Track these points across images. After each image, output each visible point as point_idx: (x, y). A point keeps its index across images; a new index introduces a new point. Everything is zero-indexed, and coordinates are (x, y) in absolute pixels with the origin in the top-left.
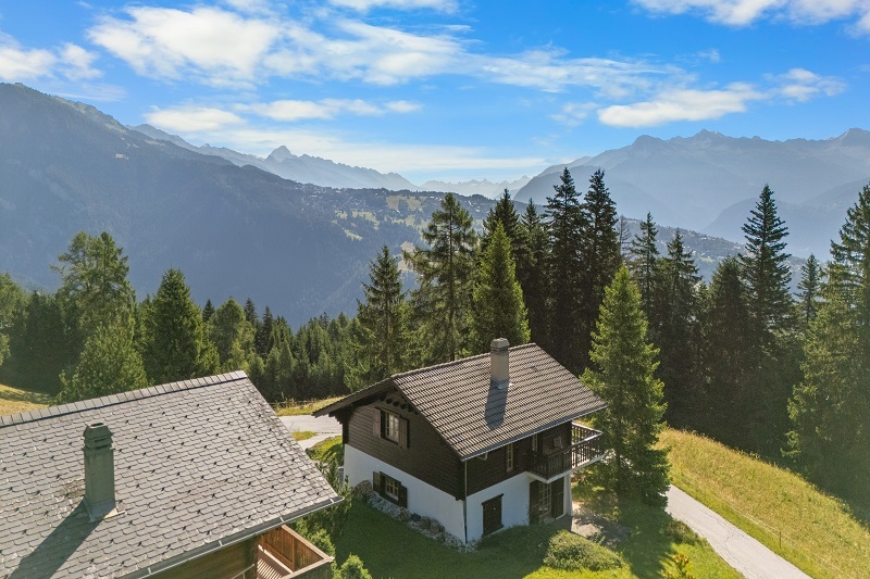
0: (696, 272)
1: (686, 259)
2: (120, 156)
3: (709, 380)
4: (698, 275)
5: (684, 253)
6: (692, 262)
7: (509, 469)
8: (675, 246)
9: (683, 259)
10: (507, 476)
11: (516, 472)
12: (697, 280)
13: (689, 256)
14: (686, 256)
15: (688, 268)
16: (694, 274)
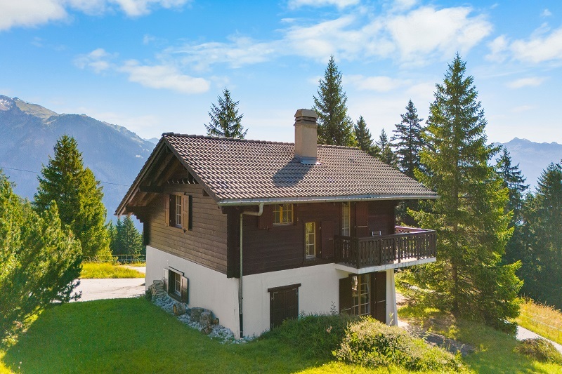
0: (523, 181)
1: (514, 171)
2: (139, 156)
3: (540, 268)
4: (525, 184)
5: (512, 165)
6: (519, 173)
7: (308, 257)
8: (504, 160)
9: (510, 171)
10: (304, 263)
11: (320, 260)
12: (523, 188)
13: (516, 168)
14: (513, 168)
15: (516, 178)
16: (522, 184)
